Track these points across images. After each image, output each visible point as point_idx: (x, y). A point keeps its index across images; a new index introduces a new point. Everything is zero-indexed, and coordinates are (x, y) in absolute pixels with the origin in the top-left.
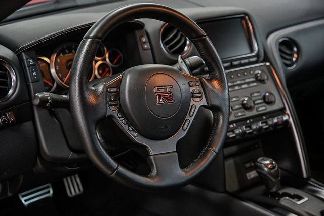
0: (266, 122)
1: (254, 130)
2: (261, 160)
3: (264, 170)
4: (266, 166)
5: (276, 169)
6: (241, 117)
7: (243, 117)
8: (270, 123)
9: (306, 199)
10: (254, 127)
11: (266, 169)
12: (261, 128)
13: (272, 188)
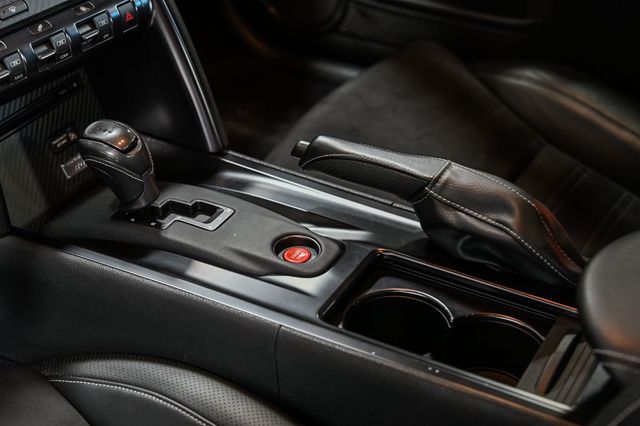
0: (91, 22)
1: (62, 49)
2: (94, 131)
3: (105, 157)
4: (110, 144)
5: (139, 148)
6: (18, 19)
7: (25, 16)
8: (101, 21)
9: (228, 211)
10: (60, 40)
11: (111, 153)
12: (78, 41)
13: (135, 201)
